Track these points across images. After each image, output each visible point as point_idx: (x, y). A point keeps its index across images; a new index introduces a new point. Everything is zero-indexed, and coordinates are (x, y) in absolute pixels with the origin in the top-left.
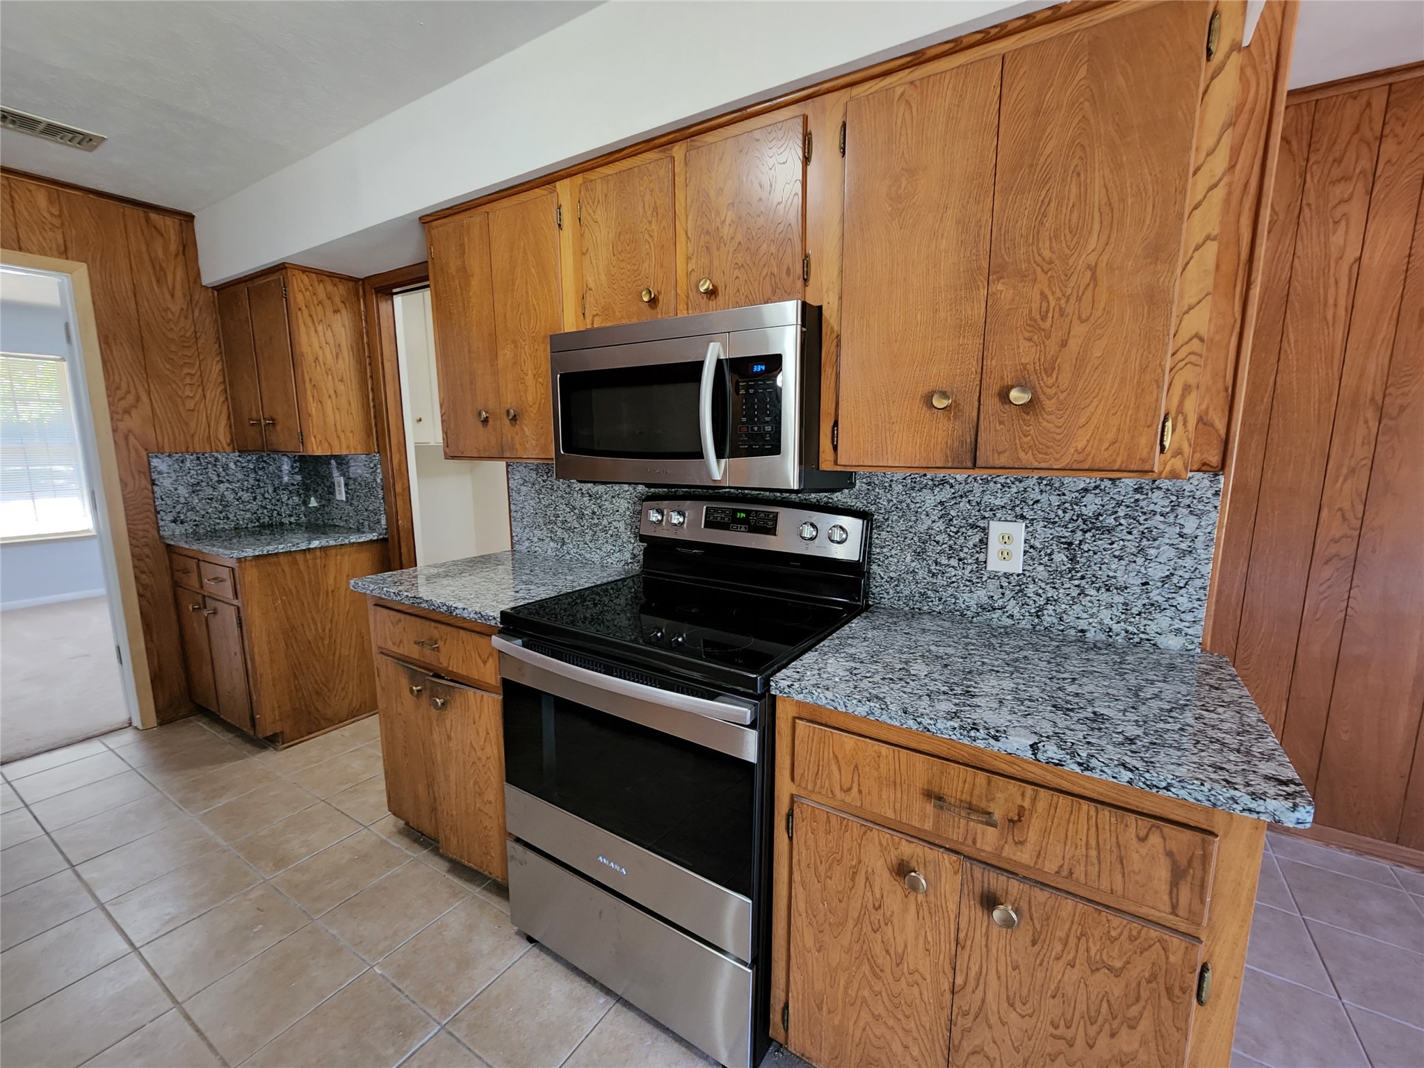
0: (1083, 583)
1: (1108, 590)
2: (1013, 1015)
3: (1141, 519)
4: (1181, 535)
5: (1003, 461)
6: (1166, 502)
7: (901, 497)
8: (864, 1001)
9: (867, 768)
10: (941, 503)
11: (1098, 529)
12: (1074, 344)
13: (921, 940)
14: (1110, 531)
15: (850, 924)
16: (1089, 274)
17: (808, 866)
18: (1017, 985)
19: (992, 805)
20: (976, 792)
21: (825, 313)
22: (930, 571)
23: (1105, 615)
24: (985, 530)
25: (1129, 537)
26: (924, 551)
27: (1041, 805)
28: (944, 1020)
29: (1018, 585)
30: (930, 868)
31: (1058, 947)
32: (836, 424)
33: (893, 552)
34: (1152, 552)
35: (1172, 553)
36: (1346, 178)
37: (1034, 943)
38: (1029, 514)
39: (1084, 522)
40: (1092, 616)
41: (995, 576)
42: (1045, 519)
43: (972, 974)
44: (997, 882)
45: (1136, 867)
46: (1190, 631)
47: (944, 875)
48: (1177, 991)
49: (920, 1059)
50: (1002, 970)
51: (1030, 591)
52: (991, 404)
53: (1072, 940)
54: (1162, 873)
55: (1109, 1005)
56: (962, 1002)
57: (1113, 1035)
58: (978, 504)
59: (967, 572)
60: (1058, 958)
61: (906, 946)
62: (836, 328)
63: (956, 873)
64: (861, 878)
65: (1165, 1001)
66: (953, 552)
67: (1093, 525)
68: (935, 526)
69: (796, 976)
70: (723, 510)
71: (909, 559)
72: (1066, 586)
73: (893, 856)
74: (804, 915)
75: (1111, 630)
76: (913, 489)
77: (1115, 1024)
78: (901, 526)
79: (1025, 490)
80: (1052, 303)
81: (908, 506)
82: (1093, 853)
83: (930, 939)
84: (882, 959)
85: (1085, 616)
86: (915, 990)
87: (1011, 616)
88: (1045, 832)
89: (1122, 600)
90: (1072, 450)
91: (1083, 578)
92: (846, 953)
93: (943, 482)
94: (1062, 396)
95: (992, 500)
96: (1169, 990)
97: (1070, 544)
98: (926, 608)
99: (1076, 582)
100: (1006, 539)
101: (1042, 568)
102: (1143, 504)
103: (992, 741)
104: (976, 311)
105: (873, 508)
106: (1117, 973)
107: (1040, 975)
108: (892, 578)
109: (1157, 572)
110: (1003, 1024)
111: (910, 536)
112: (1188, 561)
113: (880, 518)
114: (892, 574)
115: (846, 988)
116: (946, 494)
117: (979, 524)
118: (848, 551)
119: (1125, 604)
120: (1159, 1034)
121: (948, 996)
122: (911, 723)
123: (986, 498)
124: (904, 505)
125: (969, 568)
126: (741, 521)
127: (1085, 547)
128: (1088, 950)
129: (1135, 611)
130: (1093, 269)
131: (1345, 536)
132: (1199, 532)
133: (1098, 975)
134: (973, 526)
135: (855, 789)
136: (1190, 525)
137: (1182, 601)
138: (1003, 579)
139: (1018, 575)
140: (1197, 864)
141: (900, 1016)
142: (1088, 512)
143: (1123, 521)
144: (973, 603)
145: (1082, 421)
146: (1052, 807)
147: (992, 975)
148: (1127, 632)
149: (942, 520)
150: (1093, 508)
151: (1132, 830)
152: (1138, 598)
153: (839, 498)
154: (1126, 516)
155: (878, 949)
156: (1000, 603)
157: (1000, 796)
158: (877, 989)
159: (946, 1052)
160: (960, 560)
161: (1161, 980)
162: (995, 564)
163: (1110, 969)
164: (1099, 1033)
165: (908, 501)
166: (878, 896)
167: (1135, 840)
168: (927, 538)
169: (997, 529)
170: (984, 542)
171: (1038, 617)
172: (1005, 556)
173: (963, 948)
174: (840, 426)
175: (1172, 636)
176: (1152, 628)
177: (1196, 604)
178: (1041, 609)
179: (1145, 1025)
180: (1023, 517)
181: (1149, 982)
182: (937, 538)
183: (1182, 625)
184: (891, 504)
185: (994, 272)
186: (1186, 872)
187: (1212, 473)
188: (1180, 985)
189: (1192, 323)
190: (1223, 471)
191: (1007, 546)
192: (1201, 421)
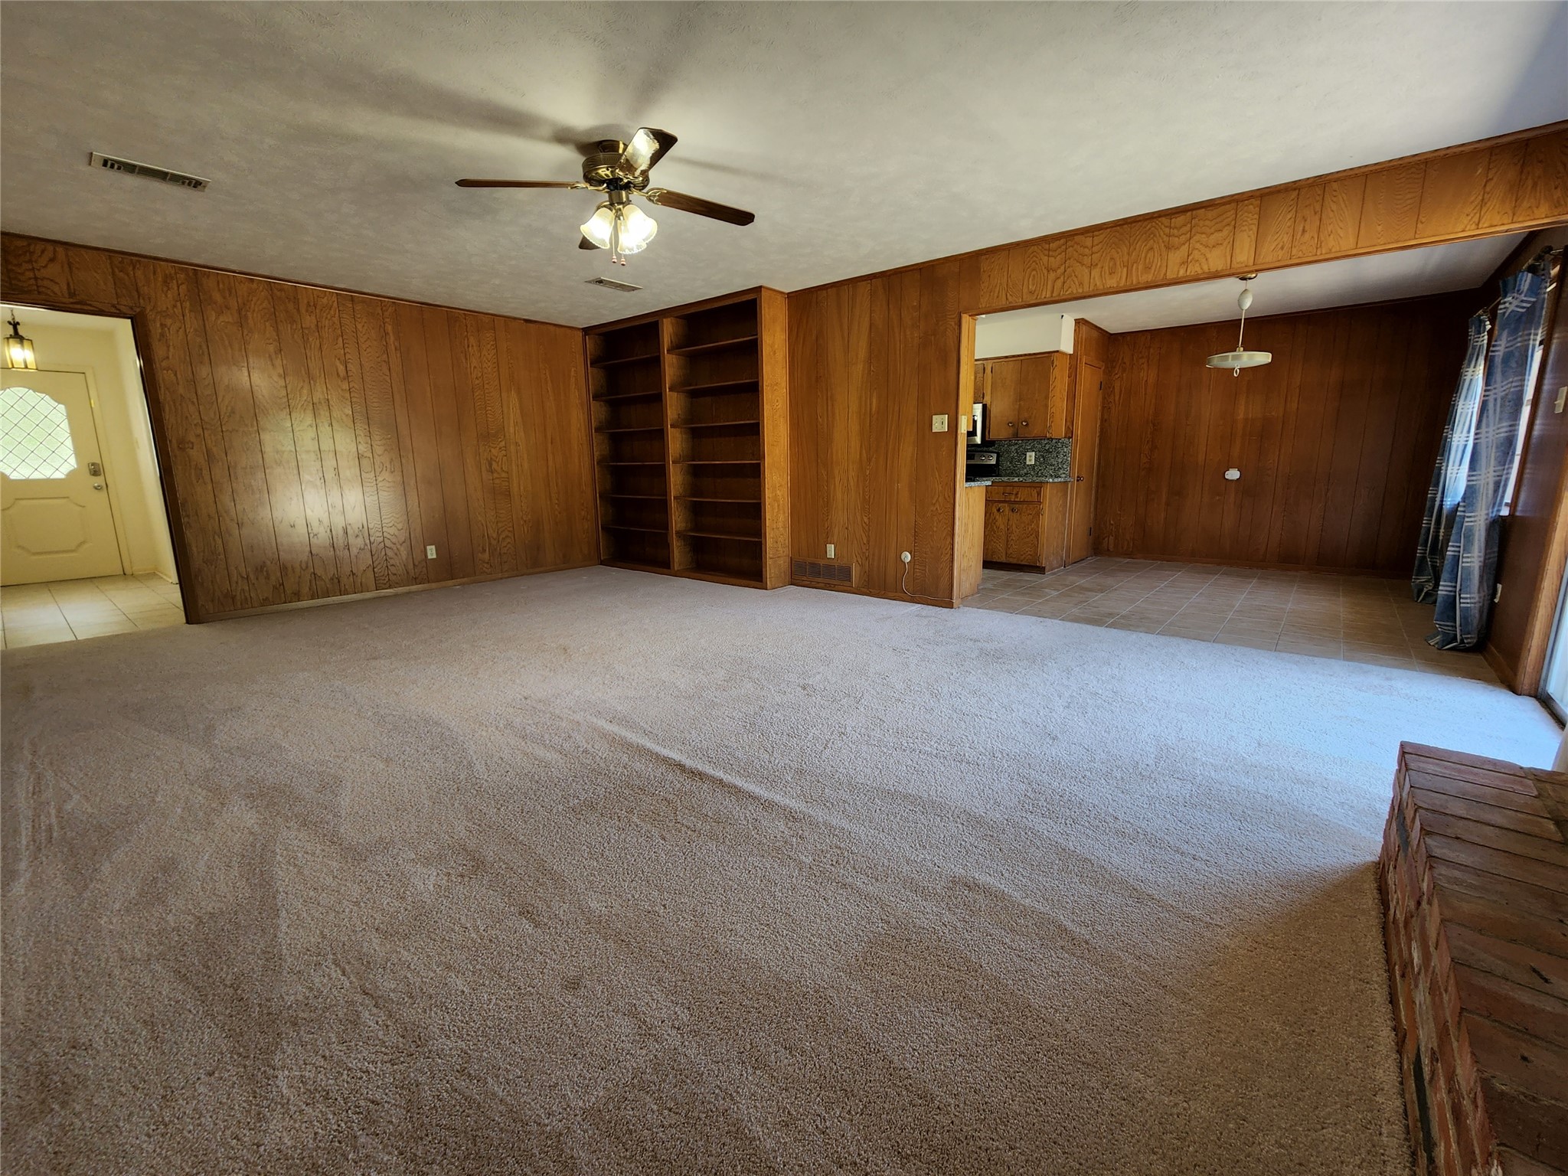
1: (1051, 466)
2: (1017, 530)
3: (1057, 449)
4: (1064, 452)
5: (1022, 437)
6: (1061, 445)
7: (1008, 447)
9: (993, 492)
10: (1016, 449)
12: (1034, 414)
13: (1002, 522)
14: (1051, 452)
16: (1036, 400)
18: (1018, 524)
19: (1013, 492)
20: (1011, 491)
21: (987, 405)
22: (1015, 465)
23: (1051, 472)
24: (1026, 455)
25: (1055, 453)
26: (1012, 462)
27: (1020, 490)
28: (1006, 537)
29: (1033, 467)
30: (1004, 508)
31: (1024, 514)
33: (1005, 462)
34: (1059, 456)
35: (1063, 457)
36: (1142, 357)
37: (1020, 515)
38: (1035, 450)
39: (1046, 450)
40: (1048, 472)
41: (1028, 465)
42: (1038, 451)
43: (1011, 525)
44: (1014, 506)
45: (1034, 495)
47: (1006, 508)
49: (1002, 547)
50: (1016, 522)
51: (1036, 467)
52: (1020, 424)
53: (1026, 512)
54: (1037, 494)
55: (1031, 520)
56: (1009, 531)
58: (1025, 448)
59: (1022, 466)
60: (1024, 516)
61: (1000, 525)
62: (989, 408)
63: (1008, 507)
65: (1037, 518)
66: (1019, 461)
67: (1048, 451)
68: (1015, 455)
71: (1008, 464)
72: (1043, 466)
73: (997, 508)
75: (1052, 475)
76: (1011, 445)
77: (1032, 523)
78: (1007, 455)
79: (1034, 444)
80: (1031, 405)
82: (1028, 495)
83: (1004, 521)
84: (996, 529)
86: (1001, 533)
87: (1032, 475)
88: (1021, 494)
89: (1054, 468)
90: (1034, 435)
91: (1046, 463)
93: (1016, 444)
94: (1032, 423)
95: (1027, 447)
97: (1044, 456)
99: (1045, 465)
100: (1030, 456)
101: (1038, 462)
102: (1057, 445)
104: (1017, 407)
105: (1000, 451)
106: (1031, 515)
107: (1021, 520)
108: (1004, 469)
109: (1060, 461)
110: (1016, 532)
111: (1008, 458)
112: (1065, 458)
113: (1002, 454)
116: (1017, 447)
117: (1025, 453)
118: (993, 462)
120: (1037, 522)
121: (1007, 531)
124: (1007, 450)
125: (1023, 464)
127: (1047, 456)
128: (1028, 513)
129: (1056, 470)
131: (1147, 462)
132: (1067, 451)
133: (1029, 516)
134: (1023, 454)
136: (1065, 449)
137: (1064, 466)
138: (1030, 466)
139: (1033, 464)
140: (1040, 492)
141: (999, 539)
144: (1023, 473)
145: (1036, 428)
146: (1022, 489)
147: (1014, 524)
148: (1055, 475)
149: (1016, 453)
150: (1048, 447)
152: (1057, 467)
153: (991, 449)
154: (1054, 449)
155: (995, 527)
156: (1029, 472)
157: (1014, 490)
158: (995, 536)
159: (1006, 543)
160: (1020, 463)
162: (1028, 463)
164: (1030, 526)
166: (995, 517)
167: (1033, 491)
168: (1013, 458)
169: (1028, 454)
170: (1026, 458)
172: (1030, 460)
173: (1009, 521)
174: (990, 430)
175: (1063, 474)
176: (1059, 473)
177: (1067, 467)
178: (1038, 473)
179: (1035, 522)
181: (1035, 514)
182: (1015, 458)
183: (1065, 472)
184: (1004, 451)
185: (1020, 400)
186: (1039, 494)
187: (1069, 438)
188: (1038, 514)
189: (1053, 410)
190: (1072, 437)
191: (1031, 458)
192: (1068, 427)
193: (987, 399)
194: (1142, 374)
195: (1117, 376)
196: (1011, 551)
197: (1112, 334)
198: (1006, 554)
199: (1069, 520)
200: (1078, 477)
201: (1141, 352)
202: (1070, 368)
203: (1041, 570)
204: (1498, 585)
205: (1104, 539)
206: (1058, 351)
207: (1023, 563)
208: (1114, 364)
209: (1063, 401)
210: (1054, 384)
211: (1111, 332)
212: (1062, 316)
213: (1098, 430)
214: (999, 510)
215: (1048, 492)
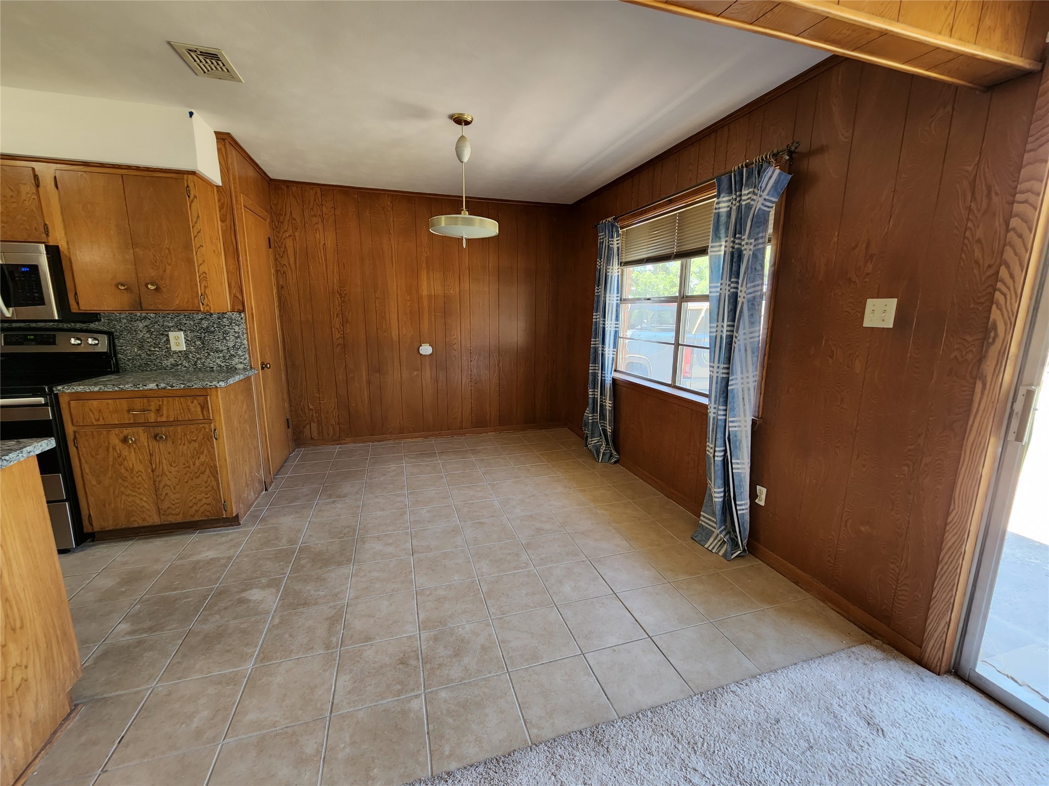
0: (208, 351)
1: (217, 352)
2: (173, 468)
3: (222, 328)
4: (235, 332)
5: (152, 308)
6: (228, 322)
7: (126, 325)
8: (123, 492)
9: (104, 410)
10: (146, 326)
11: (209, 332)
12: (168, 271)
13: (138, 460)
14: (213, 332)
15: (110, 467)
16: (167, 250)
17: (87, 454)
18: (171, 459)
19: (151, 407)
20: (145, 405)
21: (61, 249)
22: (147, 354)
23: (218, 361)
24: (167, 335)
25: (220, 334)
26: (143, 346)
27: (165, 402)
28: (152, 482)
29: (185, 355)
30: (136, 435)
31: (180, 441)
32: (76, 294)
33: (128, 348)
34: (228, 338)
35: (234, 338)
36: (315, 215)
37: (173, 443)
38: (184, 329)
39: (204, 330)
40: (214, 362)
41: (175, 352)
42: (190, 330)
43: (158, 462)
44: (158, 430)
45: (193, 410)
46: (244, 362)
47: (140, 435)
48: (210, 438)
49: (148, 500)
50: (166, 456)
51: (191, 355)
52: (143, 289)
53: (183, 437)
54: (199, 409)
55: (196, 450)
56: (156, 473)
57: (199, 458)
58: (163, 326)
59: (163, 353)
60: (180, 445)
61: (133, 465)
62: (68, 255)
63: (144, 433)
64: (111, 449)
65: (208, 443)
66: (156, 345)
67: (207, 330)
68: (146, 336)
69: (91, 499)
70: (17, 336)
71: (136, 350)
72: (203, 353)
73: (121, 436)
74: (89, 474)
75: (221, 366)
76: (132, 321)
77: (198, 455)
78: (129, 337)
79: (180, 320)
80: (158, 258)
81: (131, 328)
82: (182, 411)
83: (141, 458)
84: (126, 474)
85: (211, 362)
86: (140, 478)
87: (185, 367)
88: (168, 410)
89: (222, 355)
90: (175, 304)
91: (208, 349)
92: (111, 479)
93: (145, 318)
94: (168, 287)
95: (168, 324)
96: (208, 439)
97: (201, 338)
98: (148, 369)
99: (206, 351)
100: (177, 338)
101: (192, 348)
102: (221, 323)
103: (144, 387)
104: (130, 257)
105: (113, 330)
106: (195, 441)
107: (177, 452)
108: (129, 359)
109: (231, 344)
110: (170, 472)
111: (134, 340)
112: (239, 340)
113: (118, 334)
114: (129, 358)
115: (114, 492)
116: (147, 322)
117: (165, 333)
118: (101, 348)
119: (223, 356)
120: (209, 452)
121: (152, 473)
122: (116, 388)
123: (165, 323)
124: (129, 328)
125: (164, 351)
126: (31, 340)
127: (206, 338)
128: (187, 438)
129: (227, 358)
130: (169, 249)
131: (340, 337)
132: (239, 331)
133: (191, 444)
134: (162, 334)
135: (101, 418)
136: (237, 329)
137: (240, 352)
138: (179, 353)
139: (185, 351)
140: (206, 404)
141: (137, 490)
142: (205, 326)
143: (216, 329)
144: (169, 364)
145: (176, 295)
146: (168, 402)
147: (164, 461)
148: (226, 365)
149: (148, 333)
150: (205, 325)
151: (189, 401)
152: (227, 354)
153: (92, 326)
154: (217, 327)
155: (123, 471)
156: (180, 362)
157: (153, 404)
158: (126, 485)
159: (155, 492)
160: (160, 348)
161: (206, 437)
162: (174, 348)
163: (194, 441)
164: (195, 460)
165: (130, 326)
166: (119, 452)
167: (190, 403)
168: (143, 341)
169: (172, 335)
170: (168, 340)
171: (195, 365)
172: (178, 345)
173: (153, 456)
174: (78, 295)
175: (239, 364)
176: (234, 363)
177: (244, 353)
178: (196, 362)
179: (205, 451)
180: (182, 330)
181: (203, 439)
182: (147, 340)
183: (242, 360)
184: (122, 328)
185: (134, 245)
186: (204, 407)
187: (240, 312)
188: (210, 437)
189: (202, 269)
190: (244, 311)
191: (178, 341)
192: (235, 296)
193: (58, 237)
194: (317, 235)
195: (287, 234)
196: (166, 505)
197: (271, 180)
198: (159, 509)
199: (261, 425)
200: (262, 364)
201: (312, 209)
202: (221, 208)
203: (234, 521)
204: (758, 487)
205: (305, 427)
206: (193, 173)
207: (196, 519)
208: (281, 219)
209: (220, 254)
210: (198, 226)
211: (272, 175)
212: (191, 114)
213: (276, 299)
214: (125, 440)
215: (220, 403)
